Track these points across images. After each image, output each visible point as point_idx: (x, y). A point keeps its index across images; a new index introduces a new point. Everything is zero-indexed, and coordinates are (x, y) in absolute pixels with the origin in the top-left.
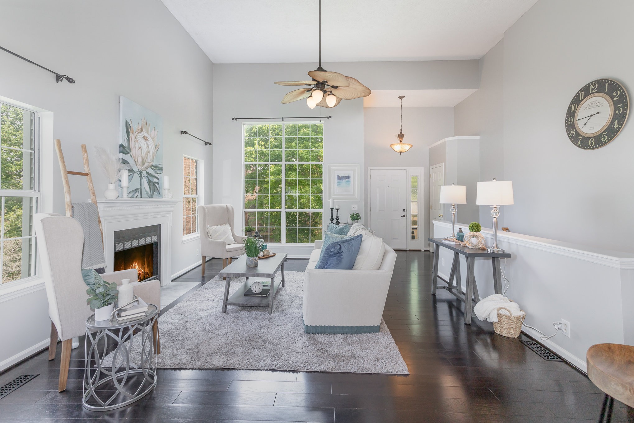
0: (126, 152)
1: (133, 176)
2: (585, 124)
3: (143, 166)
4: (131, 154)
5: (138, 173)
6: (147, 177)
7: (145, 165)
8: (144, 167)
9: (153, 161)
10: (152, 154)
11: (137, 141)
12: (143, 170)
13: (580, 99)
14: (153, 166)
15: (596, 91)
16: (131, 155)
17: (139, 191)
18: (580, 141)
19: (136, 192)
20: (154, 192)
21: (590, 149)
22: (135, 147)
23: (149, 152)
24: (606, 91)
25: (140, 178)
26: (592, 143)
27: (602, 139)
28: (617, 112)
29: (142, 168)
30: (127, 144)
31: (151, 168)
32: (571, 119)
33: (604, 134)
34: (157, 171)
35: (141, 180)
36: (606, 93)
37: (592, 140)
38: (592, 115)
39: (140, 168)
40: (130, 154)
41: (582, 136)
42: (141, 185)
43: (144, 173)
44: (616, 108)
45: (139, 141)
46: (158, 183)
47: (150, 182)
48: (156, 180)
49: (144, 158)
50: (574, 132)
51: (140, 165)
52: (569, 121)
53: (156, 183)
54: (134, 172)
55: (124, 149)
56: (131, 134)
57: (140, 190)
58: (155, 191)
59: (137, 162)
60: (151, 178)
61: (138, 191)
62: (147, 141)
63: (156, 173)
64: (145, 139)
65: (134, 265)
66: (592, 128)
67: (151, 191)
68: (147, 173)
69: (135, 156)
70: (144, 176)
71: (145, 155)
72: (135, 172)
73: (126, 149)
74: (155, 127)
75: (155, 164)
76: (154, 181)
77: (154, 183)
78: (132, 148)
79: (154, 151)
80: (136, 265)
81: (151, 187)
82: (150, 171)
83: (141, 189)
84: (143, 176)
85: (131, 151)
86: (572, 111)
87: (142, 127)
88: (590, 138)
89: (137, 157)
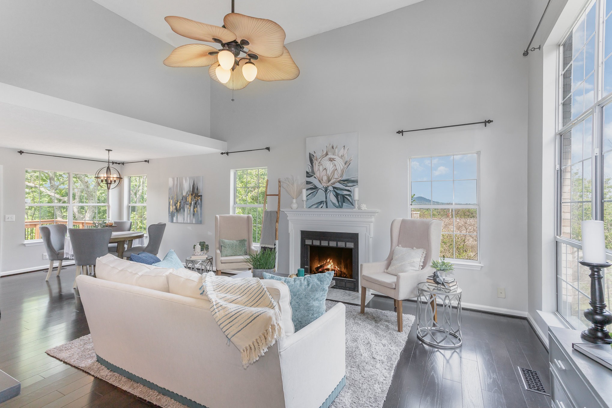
0: (310, 176)
1: (317, 192)
3: (328, 182)
4: (315, 176)
5: (323, 189)
6: (334, 191)
8: (330, 183)
9: (342, 176)
10: (340, 171)
11: (322, 164)
12: (328, 186)
14: (342, 181)
17: (324, 203)
19: (321, 204)
20: (344, 204)
22: (319, 170)
23: (336, 169)
25: (325, 193)
29: (328, 184)
30: (310, 170)
31: (340, 183)
34: (347, 184)
35: (326, 194)
39: (325, 185)
40: (313, 176)
42: (326, 198)
43: (331, 188)
46: (349, 195)
47: (337, 195)
48: (348, 193)
49: (329, 176)
51: (325, 183)
53: (347, 195)
54: (318, 189)
55: (308, 175)
56: (315, 161)
57: (325, 202)
58: (345, 202)
59: (321, 181)
60: (338, 192)
62: (333, 161)
63: (346, 186)
64: (331, 160)
65: (328, 261)
67: (340, 203)
68: (334, 188)
69: (319, 177)
70: (330, 191)
71: (331, 173)
72: (320, 189)
73: (310, 174)
74: (344, 146)
75: (344, 178)
76: (343, 194)
77: (343, 196)
78: (316, 170)
79: (344, 167)
80: (331, 261)
81: (339, 199)
82: (338, 185)
84: (328, 191)
85: (314, 174)
87: (327, 152)
89: (321, 177)
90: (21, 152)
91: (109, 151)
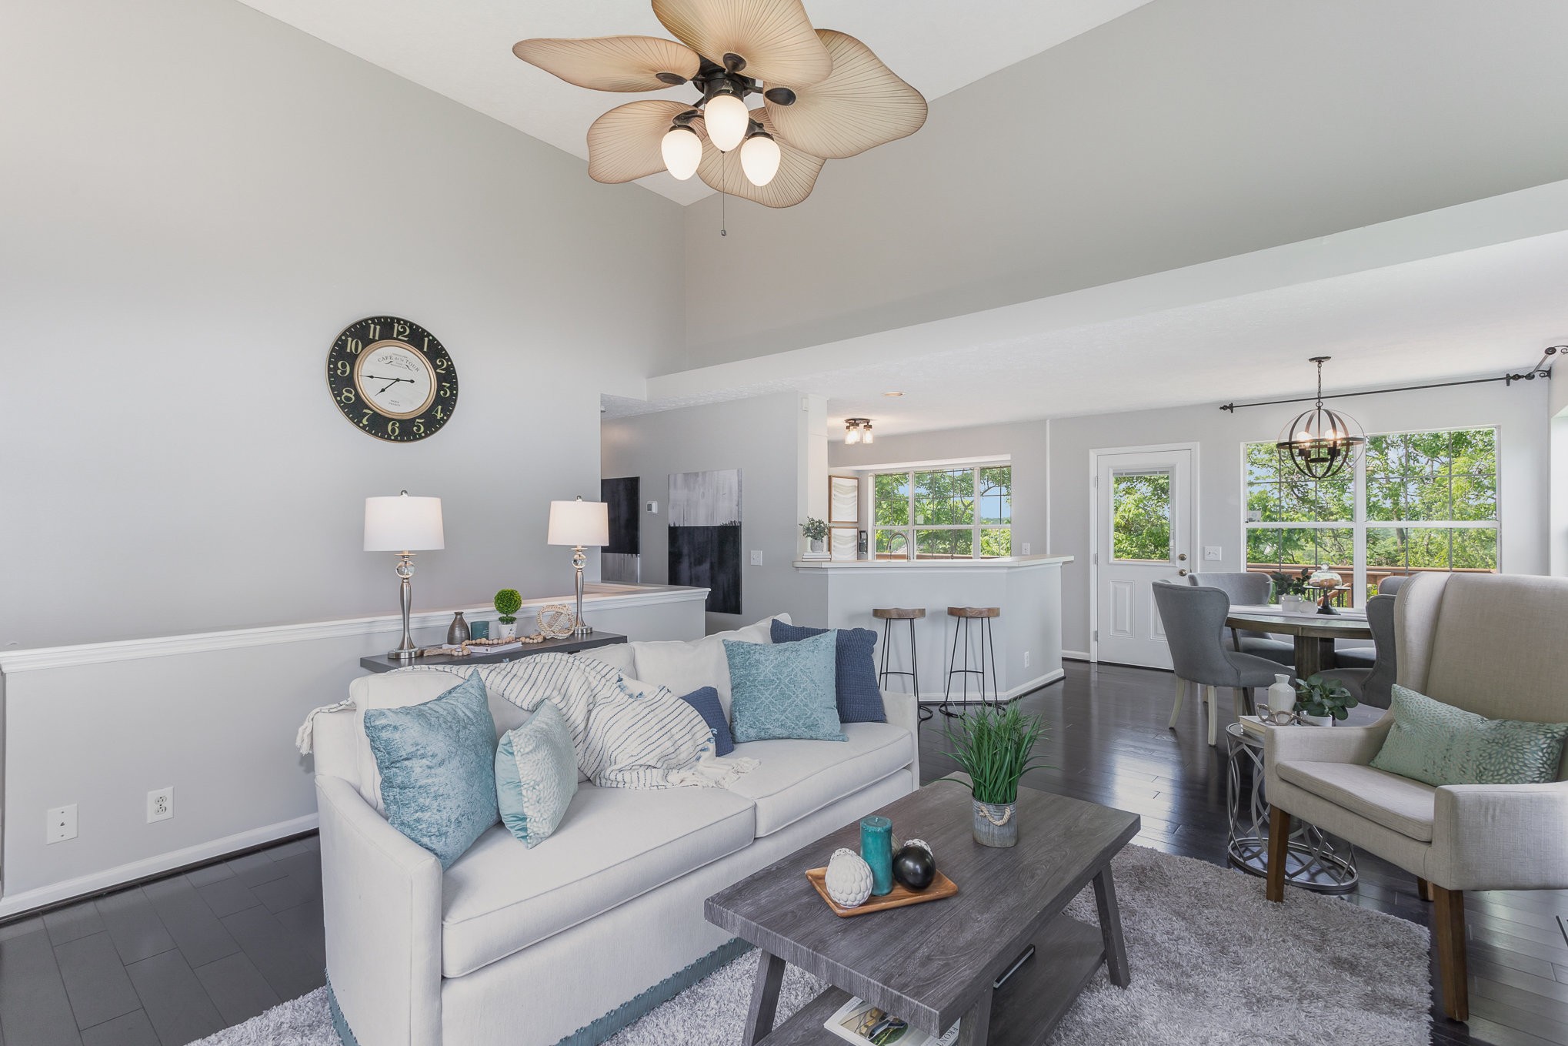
2: (383, 390)
13: (371, 337)
15: (406, 339)
18: (366, 418)
21: (389, 439)
24: (425, 350)
26: (393, 431)
27: (415, 428)
28: (442, 392)
32: (344, 366)
33: (417, 420)
36: (424, 353)
37: (393, 425)
38: (398, 380)
41: (371, 410)
44: (440, 388)
50: (352, 396)
52: (340, 367)
66: (395, 403)
86: (348, 350)
88: (393, 419)
90: (1231, 407)
91: (1320, 362)
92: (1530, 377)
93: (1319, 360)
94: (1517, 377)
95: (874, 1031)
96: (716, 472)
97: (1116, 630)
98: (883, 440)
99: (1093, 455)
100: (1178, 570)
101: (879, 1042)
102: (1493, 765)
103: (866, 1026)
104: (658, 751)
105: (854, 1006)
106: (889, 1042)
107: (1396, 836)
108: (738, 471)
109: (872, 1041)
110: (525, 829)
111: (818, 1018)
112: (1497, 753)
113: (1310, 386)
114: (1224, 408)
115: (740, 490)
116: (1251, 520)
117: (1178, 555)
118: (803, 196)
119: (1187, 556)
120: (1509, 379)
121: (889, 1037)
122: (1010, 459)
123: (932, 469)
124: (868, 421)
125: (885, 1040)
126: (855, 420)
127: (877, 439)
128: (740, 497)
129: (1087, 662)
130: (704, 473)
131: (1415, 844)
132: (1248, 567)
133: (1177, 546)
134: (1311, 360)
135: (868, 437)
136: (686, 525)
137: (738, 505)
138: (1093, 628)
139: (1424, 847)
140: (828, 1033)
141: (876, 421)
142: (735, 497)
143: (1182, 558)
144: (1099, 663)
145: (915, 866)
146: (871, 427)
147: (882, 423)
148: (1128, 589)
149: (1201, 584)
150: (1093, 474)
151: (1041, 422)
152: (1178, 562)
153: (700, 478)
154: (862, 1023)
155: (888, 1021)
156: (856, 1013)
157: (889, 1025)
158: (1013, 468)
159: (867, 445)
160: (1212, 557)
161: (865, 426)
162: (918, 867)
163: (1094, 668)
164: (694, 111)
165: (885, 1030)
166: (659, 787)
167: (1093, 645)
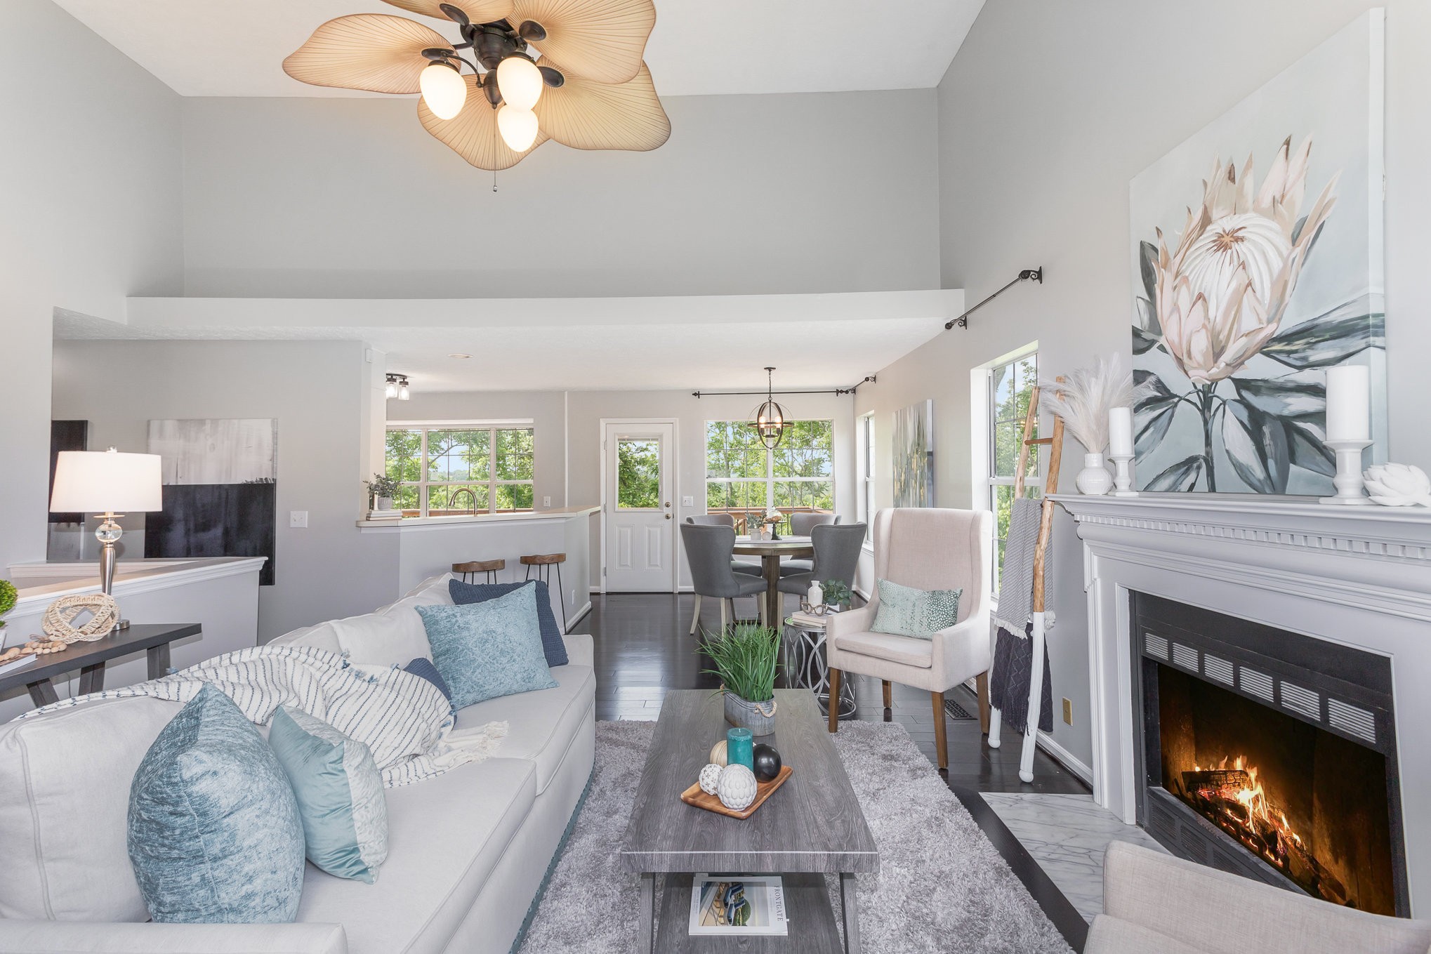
0: (1146, 345)
1: (1173, 415)
3: (1215, 362)
4: (1162, 341)
5: (1194, 398)
6: (1242, 401)
7: (1227, 357)
8: (1223, 365)
9: (1275, 315)
10: (1267, 285)
11: (1186, 279)
12: (1215, 382)
14: (1280, 340)
16: (1162, 348)
17: (1199, 468)
19: (1186, 473)
20: (1293, 467)
22: (1176, 307)
23: (1250, 284)
25: (1204, 415)
29: (1214, 370)
30: (1146, 318)
31: (1268, 354)
34: (1309, 352)
35: (1206, 422)
39: (1200, 376)
40: (1157, 345)
42: (1208, 442)
43: (1226, 390)
45: (1190, 279)
46: (1318, 417)
47: (1257, 422)
49: (1218, 327)
51: (1200, 367)
53: (1305, 416)
54: (1176, 400)
55: (1140, 342)
56: (1159, 275)
57: (1206, 460)
58: (1298, 460)
59: (1185, 360)
60: (1262, 403)
61: (1195, 465)
62: (1235, 246)
63: (1301, 368)
64: (1225, 242)
65: (1238, 765)
67: (1271, 463)
68: (1241, 384)
69: (1177, 341)
70: (1224, 403)
71: (1227, 312)
72: (1181, 399)
73: (1144, 334)
74: (1288, 143)
75: (1291, 320)
76: (1286, 412)
77: (1288, 425)
78: (1166, 313)
79: (1286, 260)
80: (1254, 772)
81: (1267, 441)
82: (1259, 368)
83: (1209, 460)
84: (1216, 403)
85: (1160, 332)
87: (1205, 210)
89: (1185, 342)
90: (699, 394)
91: (770, 371)
92: (847, 392)
93: (770, 369)
94: (842, 392)
95: (729, 917)
96: (236, 421)
97: (620, 565)
98: (417, 396)
99: (603, 423)
100: (665, 514)
101: (739, 923)
102: (934, 617)
103: (721, 916)
104: (419, 736)
105: (699, 907)
106: (746, 919)
107: (911, 668)
108: (273, 421)
109: (734, 924)
110: (358, 862)
111: (677, 931)
112: (936, 610)
113: (764, 385)
114: (695, 394)
115: (275, 443)
116: (709, 477)
117: (664, 503)
118: (502, 165)
119: (671, 504)
120: (838, 392)
121: (743, 915)
122: (532, 422)
123: (446, 428)
124: (404, 377)
125: (743, 919)
126: (392, 375)
127: (414, 395)
128: (274, 450)
129: (598, 594)
130: (215, 421)
131: (923, 670)
132: (708, 510)
133: (666, 496)
134: (765, 369)
135: (404, 394)
136: (179, 484)
137: (272, 460)
138: (603, 565)
139: (927, 671)
140: (696, 938)
141: (415, 378)
142: (267, 452)
143: (667, 506)
144: (608, 594)
145: (768, 760)
146: (407, 383)
147: (417, 379)
148: (629, 531)
149: (696, 523)
150: (603, 438)
151: (560, 393)
152: (665, 508)
153: (208, 427)
154: (716, 916)
155: (731, 905)
156: (705, 911)
157: (735, 906)
158: (534, 430)
159: (403, 401)
160: (687, 504)
161: (401, 382)
162: (771, 760)
163: (603, 599)
164: (450, 52)
165: (736, 912)
166: (438, 774)
167: (603, 579)
